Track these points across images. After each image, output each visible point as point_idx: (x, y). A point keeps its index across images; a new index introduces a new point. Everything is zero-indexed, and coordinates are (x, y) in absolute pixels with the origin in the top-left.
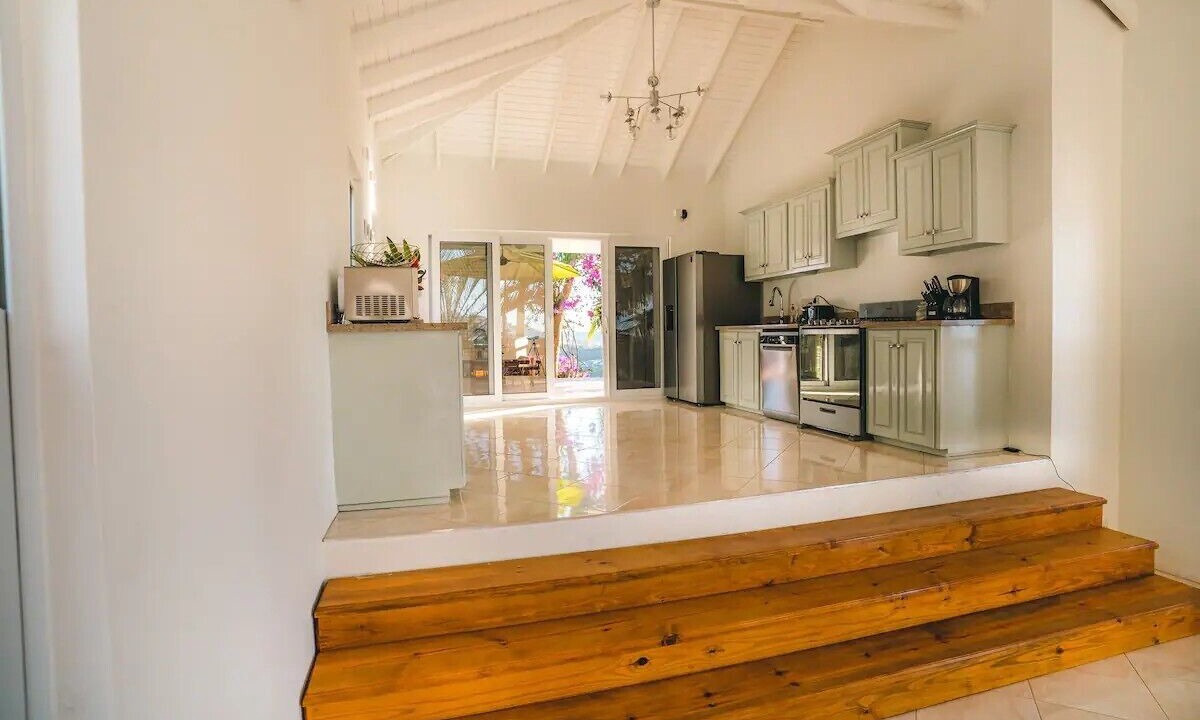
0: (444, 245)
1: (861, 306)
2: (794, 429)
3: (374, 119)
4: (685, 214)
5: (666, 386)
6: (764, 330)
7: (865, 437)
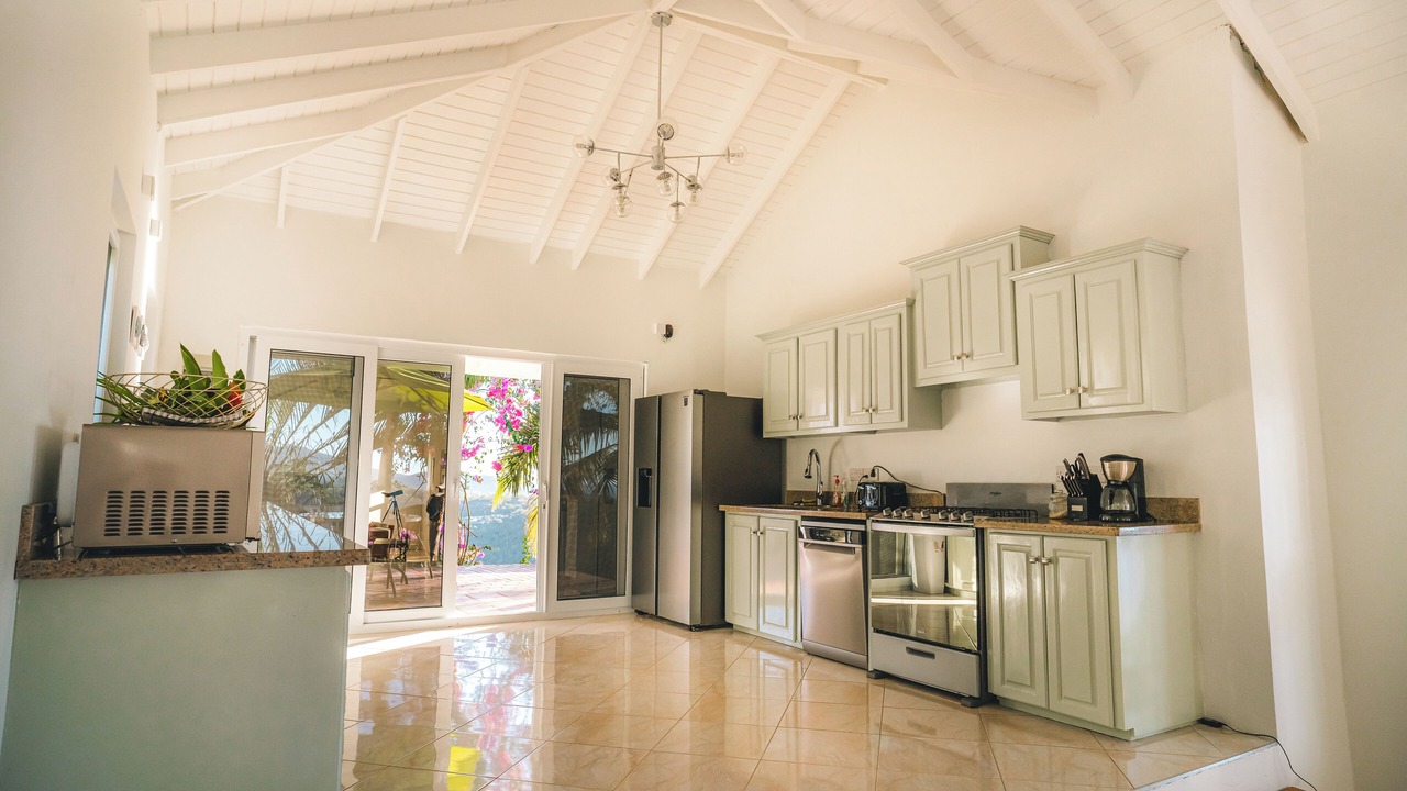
0: (274, 353)
1: (949, 486)
2: (860, 678)
3: (168, 129)
4: (669, 333)
5: (634, 592)
6: (804, 518)
7: (985, 700)
